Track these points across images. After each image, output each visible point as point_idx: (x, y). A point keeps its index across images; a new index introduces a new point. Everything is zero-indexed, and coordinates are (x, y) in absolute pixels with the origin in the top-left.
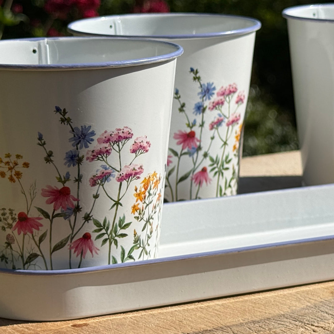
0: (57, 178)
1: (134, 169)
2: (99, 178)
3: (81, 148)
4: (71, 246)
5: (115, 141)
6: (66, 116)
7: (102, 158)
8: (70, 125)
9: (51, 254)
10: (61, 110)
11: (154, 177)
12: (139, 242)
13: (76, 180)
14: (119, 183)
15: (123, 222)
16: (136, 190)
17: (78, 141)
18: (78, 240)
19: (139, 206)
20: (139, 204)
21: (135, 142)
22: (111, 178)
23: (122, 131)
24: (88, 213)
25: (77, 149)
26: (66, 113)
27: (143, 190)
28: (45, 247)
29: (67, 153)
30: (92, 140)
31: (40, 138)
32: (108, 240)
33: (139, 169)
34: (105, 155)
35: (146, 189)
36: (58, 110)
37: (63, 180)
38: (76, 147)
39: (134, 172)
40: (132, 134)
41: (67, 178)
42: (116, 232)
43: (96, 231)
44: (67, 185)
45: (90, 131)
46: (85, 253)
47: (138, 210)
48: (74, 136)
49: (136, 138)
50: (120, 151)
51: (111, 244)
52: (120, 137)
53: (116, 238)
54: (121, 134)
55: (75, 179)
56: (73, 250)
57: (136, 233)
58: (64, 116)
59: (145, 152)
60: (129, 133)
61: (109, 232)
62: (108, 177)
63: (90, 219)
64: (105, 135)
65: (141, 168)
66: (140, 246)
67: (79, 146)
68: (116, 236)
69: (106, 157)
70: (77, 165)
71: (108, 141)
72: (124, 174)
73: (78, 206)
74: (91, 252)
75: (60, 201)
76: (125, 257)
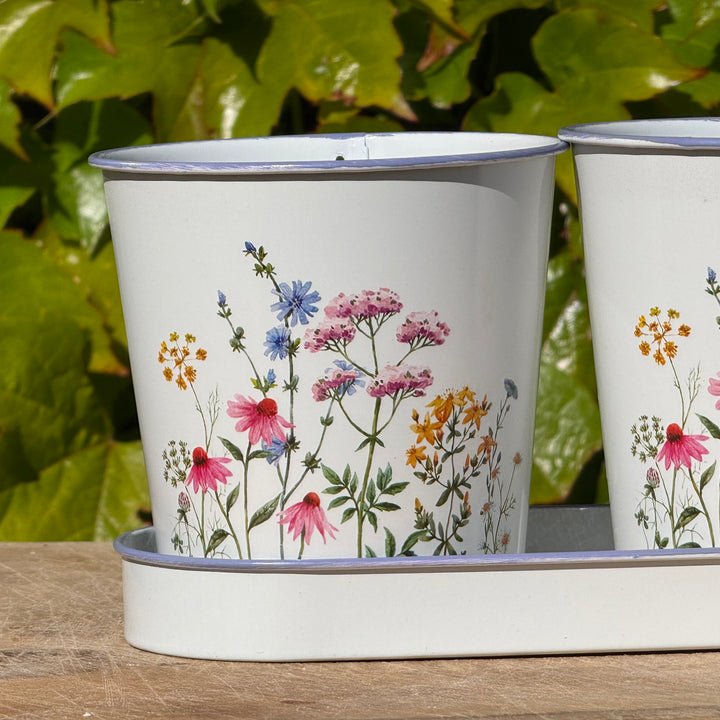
0: (252, 380)
1: (408, 374)
2: (331, 384)
3: (294, 323)
4: (282, 517)
5: (362, 315)
6: (265, 262)
7: (336, 345)
8: (272, 278)
9: (248, 531)
10: (255, 250)
11: (466, 399)
12: (429, 527)
13: (288, 387)
14: (375, 399)
15: (388, 479)
16: (416, 418)
17: (288, 309)
18: (294, 506)
19: (426, 453)
20: (425, 448)
21: (408, 321)
22: (356, 387)
23: (376, 296)
24: (313, 453)
25: (287, 325)
26: (265, 255)
27: (434, 420)
28: (239, 516)
29: (268, 333)
30: (315, 310)
31: (222, 304)
32: (356, 512)
33: (421, 376)
34: (342, 340)
35: (443, 420)
36: (250, 249)
37: (263, 385)
38: (284, 322)
39: (407, 381)
40: (400, 305)
41: (271, 383)
42: (372, 498)
43: (329, 491)
44: (271, 394)
45: (310, 292)
46: (310, 534)
47: (423, 459)
48: (281, 301)
49: (409, 313)
50: (373, 335)
51: (362, 520)
52: (371, 307)
53: (373, 510)
54: (374, 302)
55: (284, 385)
56: (286, 526)
57: (422, 508)
58: (261, 260)
59: (433, 343)
60: (393, 302)
61: (356, 495)
62: (349, 385)
63: (316, 467)
64: (341, 302)
65: (426, 374)
66: (434, 537)
67: (290, 319)
68: (372, 505)
69: (345, 345)
70: (288, 357)
71: (348, 313)
72: (386, 382)
73: (293, 439)
74: (322, 532)
75: (259, 426)
76: (398, 550)
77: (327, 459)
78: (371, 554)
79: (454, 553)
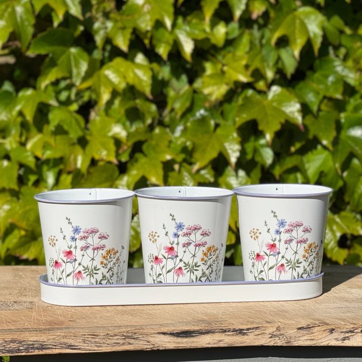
0: (67, 246)
1: (100, 246)
2: (84, 248)
3: (76, 234)
4: (73, 275)
5: (90, 233)
7: (85, 239)
8: (72, 225)
9: (66, 278)
11: (113, 250)
12: (105, 277)
14: (93, 251)
15: (96, 268)
16: (102, 255)
17: (75, 231)
18: (76, 273)
20: (104, 261)
21: (100, 234)
24: (80, 262)
26: (70, 220)
27: (106, 255)
28: (64, 275)
29: (70, 236)
30: (80, 232)
31: (61, 230)
32: (89, 275)
35: (108, 255)
36: (67, 218)
37: (70, 247)
38: (74, 234)
40: (99, 231)
43: (84, 270)
44: (71, 249)
45: (79, 228)
46: (79, 279)
47: (104, 263)
48: (73, 230)
50: (93, 237)
51: (90, 277)
54: (93, 230)
55: (74, 248)
56: (74, 277)
57: (103, 274)
59: (106, 239)
60: (97, 230)
61: (89, 271)
62: (88, 248)
63: (81, 265)
64: (86, 230)
65: (104, 245)
66: (106, 279)
68: (93, 273)
69: (87, 239)
70: (75, 242)
71: (87, 232)
72: (96, 247)
73: (76, 259)
74: (82, 279)
75: (69, 256)
76: (98, 283)
77: (83, 263)
78: (93, 284)
79: (110, 283)
